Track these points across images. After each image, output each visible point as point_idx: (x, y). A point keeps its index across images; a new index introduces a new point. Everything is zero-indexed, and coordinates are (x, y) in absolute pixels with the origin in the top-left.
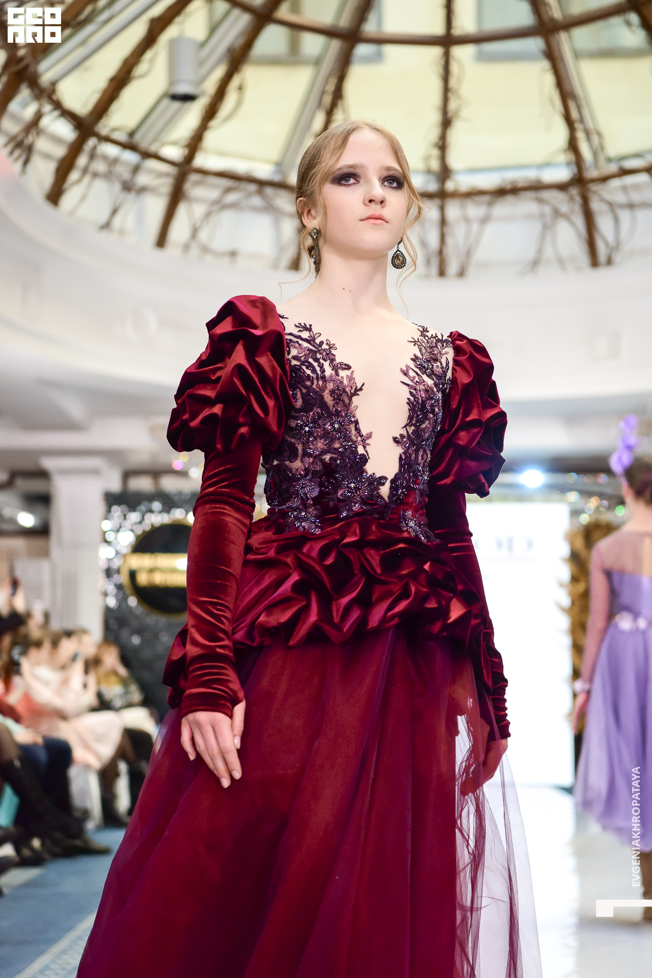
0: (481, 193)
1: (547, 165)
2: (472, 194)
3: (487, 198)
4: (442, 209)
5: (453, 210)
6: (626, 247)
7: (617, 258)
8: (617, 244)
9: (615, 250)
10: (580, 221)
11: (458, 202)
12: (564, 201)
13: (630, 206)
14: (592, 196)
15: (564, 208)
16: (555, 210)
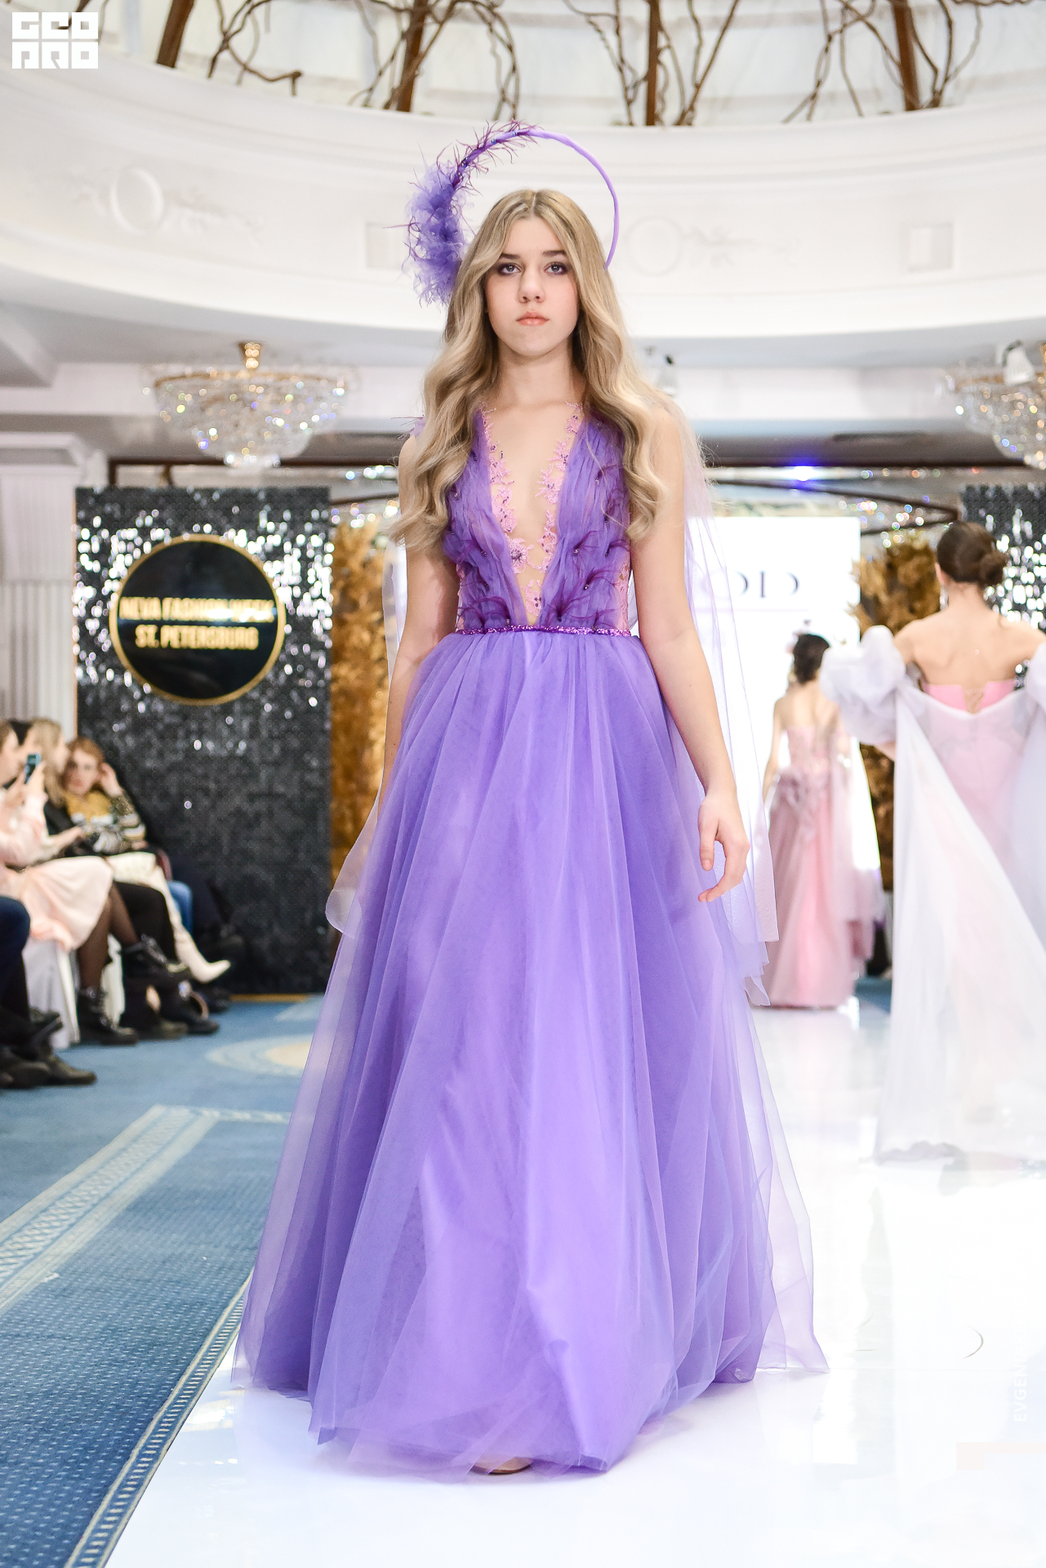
6: (965, 74)
7: (949, 92)
8: (952, 70)
9: (946, 80)
10: (887, 26)
13: (974, 2)
15: (863, 4)
16: (847, 6)
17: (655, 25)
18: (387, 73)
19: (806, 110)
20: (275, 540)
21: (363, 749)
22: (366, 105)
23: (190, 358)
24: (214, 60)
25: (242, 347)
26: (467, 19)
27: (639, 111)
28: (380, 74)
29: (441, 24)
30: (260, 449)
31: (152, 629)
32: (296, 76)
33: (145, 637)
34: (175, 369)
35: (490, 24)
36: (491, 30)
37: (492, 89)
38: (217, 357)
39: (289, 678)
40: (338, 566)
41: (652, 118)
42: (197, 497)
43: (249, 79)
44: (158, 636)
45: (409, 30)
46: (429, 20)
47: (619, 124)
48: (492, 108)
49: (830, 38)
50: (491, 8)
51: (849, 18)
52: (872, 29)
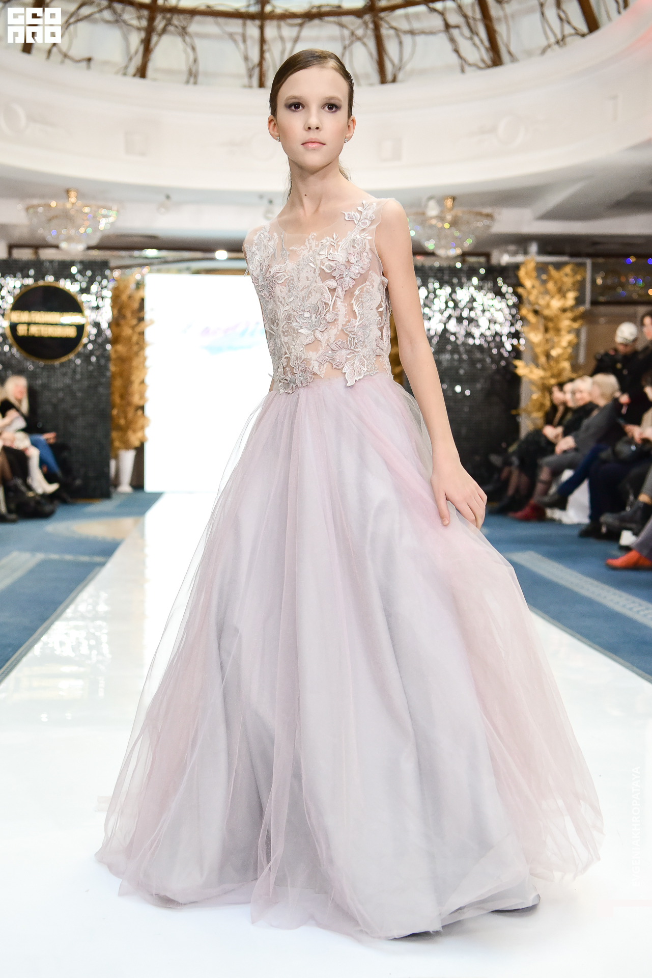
0: (294, 16)
2: (286, 16)
3: (299, 21)
4: (262, 28)
5: (271, 30)
6: (408, 67)
7: (400, 76)
8: (402, 64)
9: (400, 69)
10: (372, 44)
11: (275, 23)
12: (359, 27)
13: (412, 33)
14: (382, 23)
15: (360, 32)
16: (353, 34)
17: (263, 41)
18: (134, 60)
20: (84, 285)
22: (125, 74)
23: (42, 196)
24: (49, 52)
25: (68, 192)
26: (172, 33)
27: (255, 81)
28: (130, 59)
29: (160, 35)
30: (77, 241)
31: (25, 327)
32: (89, 60)
33: (22, 330)
34: (35, 202)
35: (183, 35)
36: (184, 41)
37: (184, 67)
38: (54, 196)
39: (91, 351)
40: (116, 299)
41: (261, 85)
42: (47, 265)
43: (67, 61)
44: (28, 330)
45: (145, 39)
46: (154, 35)
47: (245, 87)
48: (184, 77)
49: (345, 48)
50: (184, 28)
51: (354, 38)
52: (365, 44)
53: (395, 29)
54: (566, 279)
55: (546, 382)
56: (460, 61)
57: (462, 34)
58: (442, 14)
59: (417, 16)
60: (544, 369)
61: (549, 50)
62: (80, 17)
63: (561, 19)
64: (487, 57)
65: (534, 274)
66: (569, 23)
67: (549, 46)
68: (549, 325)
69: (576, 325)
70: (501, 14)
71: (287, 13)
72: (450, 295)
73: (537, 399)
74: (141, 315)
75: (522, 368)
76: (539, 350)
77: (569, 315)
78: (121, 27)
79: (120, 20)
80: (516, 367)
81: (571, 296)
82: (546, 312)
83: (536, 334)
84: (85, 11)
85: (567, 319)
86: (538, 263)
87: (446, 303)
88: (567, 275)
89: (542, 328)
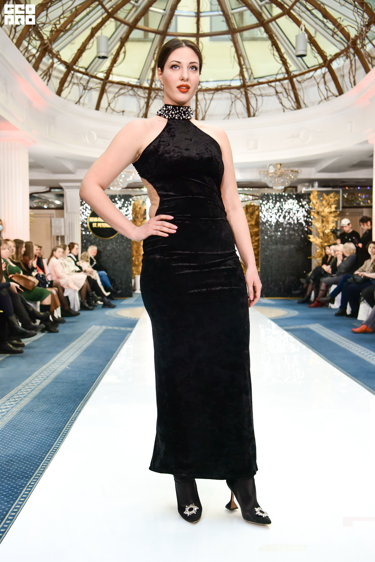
0: (210, 90)
1: (232, 80)
2: (207, 90)
3: (213, 92)
5: (200, 96)
6: (260, 110)
7: (257, 114)
8: (257, 109)
9: (256, 111)
10: (244, 100)
11: (202, 93)
12: (239, 93)
13: (261, 95)
14: (248, 92)
15: (239, 96)
16: (236, 96)
17: (197, 100)
18: (142, 111)
19: (228, 117)
20: (120, 205)
21: (139, 247)
22: (138, 117)
24: (107, 109)
26: (158, 99)
28: (141, 110)
29: (153, 100)
30: (118, 186)
31: (96, 224)
32: (123, 111)
33: (94, 225)
40: (134, 210)
43: (114, 112)
44: (97, 225)
45: (147, 102)
46: (151, 100)
49: (232, 102)
51: (236, 98)
52: (241, 101)
53: (254, 94)
54: (331, 199)
55: (323, 244)
56: (283, 107)
57: (283, 96)
58: (275, 88)
59: (264, 88)
60: (322, 239)
61: (322, 102)
62: (120, 94)
63: (327, 90)
64: (295, 105)
65: (317, 197)
66: (330, 91)
67: (322, 100)
68: (324, 220)
69: (336, 219)
70: (300, 87)
71: (207, 89)
72: (280, 206)
73: (319, 252)
74: (145, 217)
75: (312, 238)
76: (319, 231)
77: (333, 215)
78: (136, 97)
79: (136, 94)
80: (310, 238)
81: (334, 206)
82: (322, 214)
83: (318, 224)
84: (122, 91)
85: (332, 217)
86: (318, 191)
87: (278, 210)
88: (331, 197)
89: (321, 221)
